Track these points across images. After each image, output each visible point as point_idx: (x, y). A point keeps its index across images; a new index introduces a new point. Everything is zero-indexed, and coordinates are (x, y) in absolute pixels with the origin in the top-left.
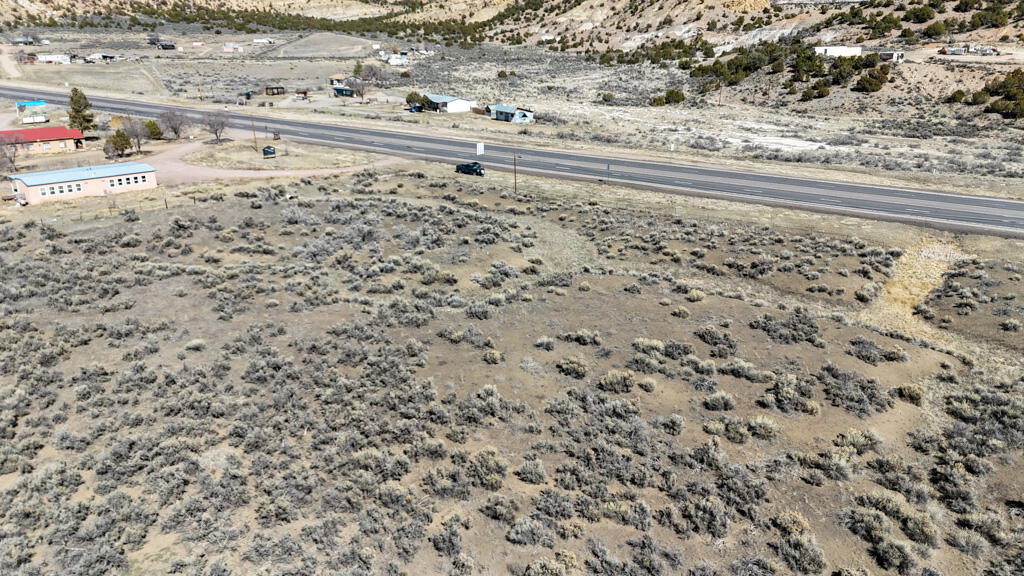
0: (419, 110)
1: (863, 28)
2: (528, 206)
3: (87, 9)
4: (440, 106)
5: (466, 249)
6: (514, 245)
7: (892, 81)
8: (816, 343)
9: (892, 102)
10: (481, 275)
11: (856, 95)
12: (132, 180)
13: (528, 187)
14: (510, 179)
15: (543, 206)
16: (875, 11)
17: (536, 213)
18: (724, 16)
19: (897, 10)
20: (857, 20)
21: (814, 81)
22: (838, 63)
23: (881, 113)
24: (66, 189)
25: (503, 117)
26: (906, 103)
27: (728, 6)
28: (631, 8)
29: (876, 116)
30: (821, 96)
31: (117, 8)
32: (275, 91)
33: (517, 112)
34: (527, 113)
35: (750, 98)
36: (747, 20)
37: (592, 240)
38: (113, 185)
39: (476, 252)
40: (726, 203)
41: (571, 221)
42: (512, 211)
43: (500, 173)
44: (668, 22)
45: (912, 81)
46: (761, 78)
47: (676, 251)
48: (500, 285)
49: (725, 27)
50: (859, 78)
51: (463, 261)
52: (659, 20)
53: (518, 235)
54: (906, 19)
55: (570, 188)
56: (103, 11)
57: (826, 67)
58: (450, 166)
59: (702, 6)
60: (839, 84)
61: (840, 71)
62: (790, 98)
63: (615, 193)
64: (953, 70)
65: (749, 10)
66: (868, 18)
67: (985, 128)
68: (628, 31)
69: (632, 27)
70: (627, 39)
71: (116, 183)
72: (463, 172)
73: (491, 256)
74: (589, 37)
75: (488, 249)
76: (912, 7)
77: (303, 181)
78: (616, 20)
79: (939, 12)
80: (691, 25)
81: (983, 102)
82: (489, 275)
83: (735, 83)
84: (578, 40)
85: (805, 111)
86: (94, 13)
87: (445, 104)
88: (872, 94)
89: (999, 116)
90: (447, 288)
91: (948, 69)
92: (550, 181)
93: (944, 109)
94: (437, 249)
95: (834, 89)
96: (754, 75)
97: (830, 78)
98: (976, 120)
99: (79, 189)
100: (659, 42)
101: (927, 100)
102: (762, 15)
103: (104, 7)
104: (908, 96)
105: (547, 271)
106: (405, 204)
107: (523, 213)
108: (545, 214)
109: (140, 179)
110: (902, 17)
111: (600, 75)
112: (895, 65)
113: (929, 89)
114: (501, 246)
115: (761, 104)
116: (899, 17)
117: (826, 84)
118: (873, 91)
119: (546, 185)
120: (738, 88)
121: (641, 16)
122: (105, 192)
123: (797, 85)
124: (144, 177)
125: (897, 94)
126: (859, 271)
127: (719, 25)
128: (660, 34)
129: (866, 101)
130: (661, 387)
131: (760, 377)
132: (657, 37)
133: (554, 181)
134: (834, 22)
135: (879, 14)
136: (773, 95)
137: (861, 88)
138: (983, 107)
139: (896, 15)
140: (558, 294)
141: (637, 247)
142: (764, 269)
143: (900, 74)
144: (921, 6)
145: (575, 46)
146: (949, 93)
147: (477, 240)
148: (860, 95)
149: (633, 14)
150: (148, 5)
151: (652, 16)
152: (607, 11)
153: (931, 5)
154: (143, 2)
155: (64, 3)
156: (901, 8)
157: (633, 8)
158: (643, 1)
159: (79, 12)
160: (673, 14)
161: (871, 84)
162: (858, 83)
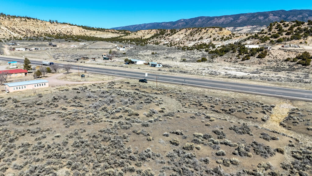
0: (128, 64)
1: (259, 40)
2: (161, 92)
3: (31, 35)
4: (134, 62)
5: (142, 105)
6: (156, 103)
7: (268, 55)
8: (250, 134)
9: (269, 61)
10: (147, 113)
11: (258, 59)
12: (41, 85)
13: (161, 86)
14: (155, 84)
15: (165, 91)
16: (262, 35)
17: (163, 94)
18: (218, 36)
19: (268, 35)
20: (257, 37)
21: (245, 55)
22: (252, 50)
23: (266, 64)
24: (21, 88)
25: (153, 66)
26: (273, 61)
27: (219, 34)
28: (190, 34)
29: (264, 65)
30: (248, 59)
31: (40, 35)
32: (86, 58)
33: (157, 64)
34: (160, 64)
35: (227, 60)
36: (225, 38)
37: (180, 102)
38: (35, 86)
39: (145, 106)
40: (220, 91)
41: (174, 96)
42: (156, 93)
43: (152, 82)
44: (202, 38)
45: (274, 55)
46: (230, 54)
47: (206, 105)
48: (152, 116)
49: (218, 39)
50: (258, 54)
51: (141, 109)
52: (199, 38)
53: (158, 100)
54: (271, 37)
55: (173, 86)
56: (36, 36)
57: (249, 51)
58: (137, 80)
59: (211, 34)
60: (253, 56)
61: (253, 52)
62: (238, 60)
63: (187, 88)
64: (286, 52)
65: (225, 35)
66: (260, 37)
67: (297, 69)
68: (190, 41)
69: (191, 40)
70: (190, 43)
71: (36, 86)
72: (141, 82)
73: (149, 107)
74: (178, 43)
75: (149, 105)
76: (273, 34)
77: (93, 85)
78: (186, 38)
79: (281, 35)
80: (208, 39)
81: (296, 61)
82: (149, 113)
83: (222, 56)
84: (175, 43)
85: (243, 64)
86: (33, 36)
87: (136, 62)
88: (263, 59)
89: (301, 65)
90: (136, 117)
91: (285, 52)
92: (167, 84)
93: (284, 63)
94: (133, 105)
95: (251, 57)
96: (227, 53)
97: (250, 54)
98: (294, 66)
99: (25, 88)
100: (199, 44)
101: (279, 60)
102: (229, 36)
103: (36, 35)
104: (273, 59)
105: (167, 111)
106: (123, 91)
107: (159, 94)
108: (166, 94)
109: (44, 85)
110: (270, 37)
111: (182, 53)
112: (269, 50)
113: (279, 57)
114: (152, 104)
115: (230, 62)
116: (269, 37)
117: (249, 56)
118: (263, 58)
119: (166, 86)
120: (223, 57)
121: (193, 36)
122: (33, 88)
123: (240, 56)
124: (45, 84)
125: (270, 59)
126: (262, 112)
127: (217, 39)
128: (199, 42)
129: (261, 61)
130: (203, 148)
131: (233, 145)
132: (198, 42)
133: (168, 84)
134: (250, 38)
135: (263, 36)
136: (233, 59)
137: (259, 57)
138: (296, 63)
139: (268, 36)
140: (170, 119)
141: (194, 104)
142: (233, 111)
143: (270, 53)
144: (276, 34)
145: (174, 45)
146: (286, 58)
147: (145, 102)
148: (259, 59)
149: (191, 36)
150: (49, 34)
151: (197, 36)
152: (183, 35)
153: (278, 33)
154: (48, 33)
155: (24, 33)
156: (270, 34)
157: (191, 34)
158: (194, 32)
159: (29, 36)
160: (203, 36)
161: (262, 56)
162: (258, 56)
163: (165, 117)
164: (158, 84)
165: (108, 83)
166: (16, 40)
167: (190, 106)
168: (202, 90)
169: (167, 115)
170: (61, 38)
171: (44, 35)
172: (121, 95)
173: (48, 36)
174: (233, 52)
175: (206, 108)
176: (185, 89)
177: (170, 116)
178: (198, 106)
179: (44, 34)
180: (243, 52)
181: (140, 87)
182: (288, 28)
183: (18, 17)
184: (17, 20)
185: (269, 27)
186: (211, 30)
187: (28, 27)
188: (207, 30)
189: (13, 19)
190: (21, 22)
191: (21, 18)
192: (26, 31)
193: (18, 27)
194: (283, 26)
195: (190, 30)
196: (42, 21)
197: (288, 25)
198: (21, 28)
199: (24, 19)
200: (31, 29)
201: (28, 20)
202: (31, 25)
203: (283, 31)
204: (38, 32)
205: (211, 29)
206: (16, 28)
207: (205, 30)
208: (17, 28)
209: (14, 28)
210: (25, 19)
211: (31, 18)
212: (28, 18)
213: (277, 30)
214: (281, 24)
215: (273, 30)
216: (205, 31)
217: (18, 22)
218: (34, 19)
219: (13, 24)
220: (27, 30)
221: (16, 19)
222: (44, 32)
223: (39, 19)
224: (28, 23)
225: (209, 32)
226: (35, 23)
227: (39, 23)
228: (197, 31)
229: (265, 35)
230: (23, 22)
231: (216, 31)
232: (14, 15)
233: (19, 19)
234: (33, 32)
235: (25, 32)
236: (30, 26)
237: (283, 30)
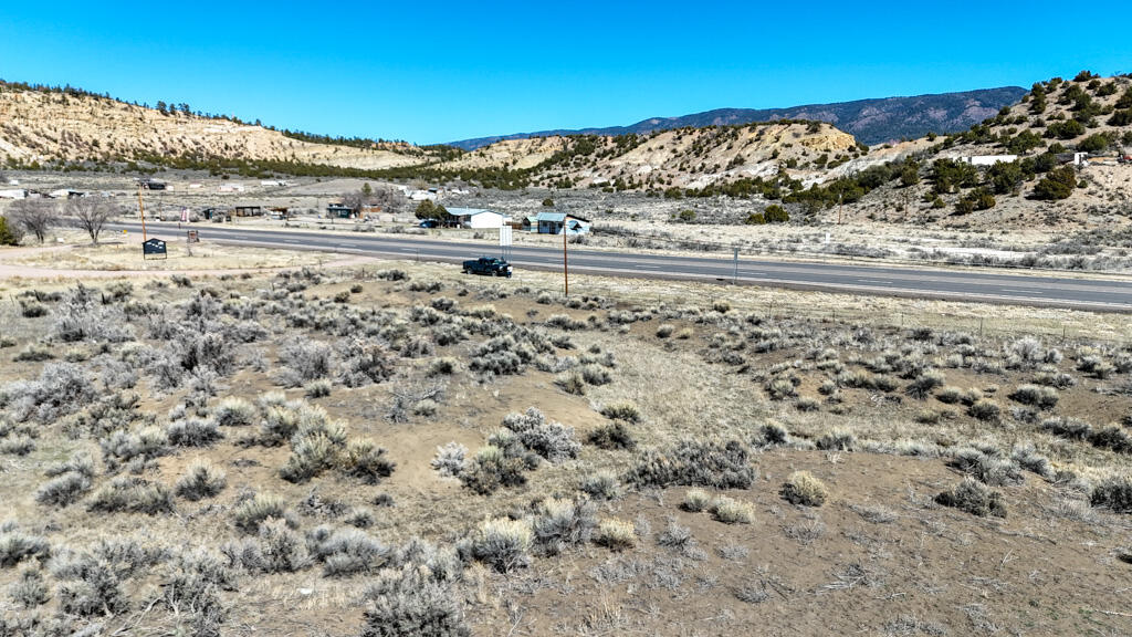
0: (433, 225)
1: (995, 147)
2: (594, 314)
3: (81, 154)
5: (443, 383)
6: (565, 376)
7: (1082, 186)
9: (1093, 211)
10: (472, 451)
11: (1035, 204)
13: (590, 289)
14: (558, 280)
15: (623, 316)
16: (1007, 128)
17: (607, 326)
18: (804, 154)
19: (1033, 126)
20: (983, 138)
21: (966, 192)
22: (993, 171)
23: (1083, 223)
25: (547, 229)
26: (1112, 212)
27: (808, 144)
28: (694, 149)
29: (1077, 228)
30: (983, 207)
31: (117, 154)
32: (248, 211)
33: (568, 221)
35: (880, 215)
36: (831, 158)
37: (743, 371)
39: (466, 390)
41: (685, 337)
42: (559, 323)
43: (540, 274)
44: (739, 161)
45: (1108, 186)
46: (888, 192)
48: (523, 481)
49: (807, 165)
50: (1034, 183)
51: (426, 413)
52: (728, 160)
53: (576, 360)
54: (1049, 135)
55: (669, 291)
56: (99, 157)
57: (980, 177)
59: (778, 144)
60: (1005, 193)
62: (937, 212)
63: (756, 296)
65: (832, 148)
66: (999, 135)
68: (693, 172)
69: (697, 168)
70: (693, 181)
72: (475, 272)
73: (504, 401)
74: (648, 180)
75: (499, 386)
76: (1051, 122)
78: (678, 162)
79: (1091, 127)
80: (766, 164)
82: (494, 450)
83: (854, 200)
84: (636, 182)
85: (966, 226)
86: (89, 159)
87: (468, 218)
88: (1059, 201)
92: (629, 282)
94: (368, 387)
95: (999, 199)
96: (877, 191)
97: (991, 186)
100: (731, 181)
102: (847, 153)
103: (101, 154)
104: (1111, 204)
105: (656, 440)
107: (581, 327)
108: (626, 327)
110: (1043, 133)
111: (668, 205)
112: (1080, 168)
114: (532, 377)
115: (896, 221)
116: (1039, 133)
117: (987, 194)
118: (1060, 198)
119: (623, 288)
120: (860, 205)
121: (706, 157)
123: (943, 197)
125: (1095, 201)
127: (799, 164)
128: (732, 173)
129: (1054, 210)
132: (728, 176)
133: (634, 281)
134: (955, 143)
135: (1012, 131)
136: (912, 210)
137: (1039, 194)
139: (1034, 131)
141: (865, 385)
143: (1090, 178)
144: (1064, 122)
145: (633, 187)
147: (474, 366)
148: (1042, 203)
149: (697, 155)
150: (154, 152)
151: (720, 156)
152: (667, 154)
153: (1078, 120)
154: (149, 149)
155: (54, 147)
156: (1039, 124)
157: (697, 149)
158: (708, 142)
159: (71, 157)
160: (744, 154)
161: (1055, 189)
162: (1037, 189)
163: (661, 494)
164: (574, 280)
165: (281, 276)
166: (16, 168)
167: (836, 394)
168: (857, 305)
169: (685, 477)
170: (195, 167)
171: (132, 156)
172: (318, 327)
173: (148, 160)
174: (905, 185)
175: (985, 415)
176: (744, 301)
177: (704, 482)
178: (906, 399)
179: (135, 153)
180: (952, 182)
181: (463, 294)
182: (1113, 99)
183: (38, 88)
184: (29, 100)
185: (1031, 98)
186: (775, 132)
187: (71, 126)
188: (762, 133)
189: (13, 95)
190: (46, 106)
191: (47, 91)
192: (64, 139)
193: (34, 123)
194: (1090, 92)
195: (691, 134)
196: (129, 107)
197: (1110, 89)
198: (46, 129)
199: (58, 97)
200: (81, 135)
201: (76, 100)
202: (82, 116)
203: (1096, 110)
204: (111, 145)
205: (775, 129)
206: (22, 128)
207: (750, 130)
208: (28, 128)
209: (16, 129)
210: (63, 97)
211: (86, 94)
212: (75, 94)
213: (1069, 107)
214: (1083, 86)
215: (1050, 109)
216: (753, 135)
217: (35, 108)
218: (97, 97)
219: (14, 113)
220: (66, 136)
221: (25, 94)
222: (135, 145)
223: (117, 99)
224: (71, 110)
225: (768, 138)
226: (100, 113)
227: (116, 112)
228: (719, 136)
229: (1021, 128)
230: (53, 106)
231: (796, 135)
232: (21, 82)
233: (38, 96)
234: (90, 143)
235: (60, 142)
236: (82, 123)
237: (1096, 107)
